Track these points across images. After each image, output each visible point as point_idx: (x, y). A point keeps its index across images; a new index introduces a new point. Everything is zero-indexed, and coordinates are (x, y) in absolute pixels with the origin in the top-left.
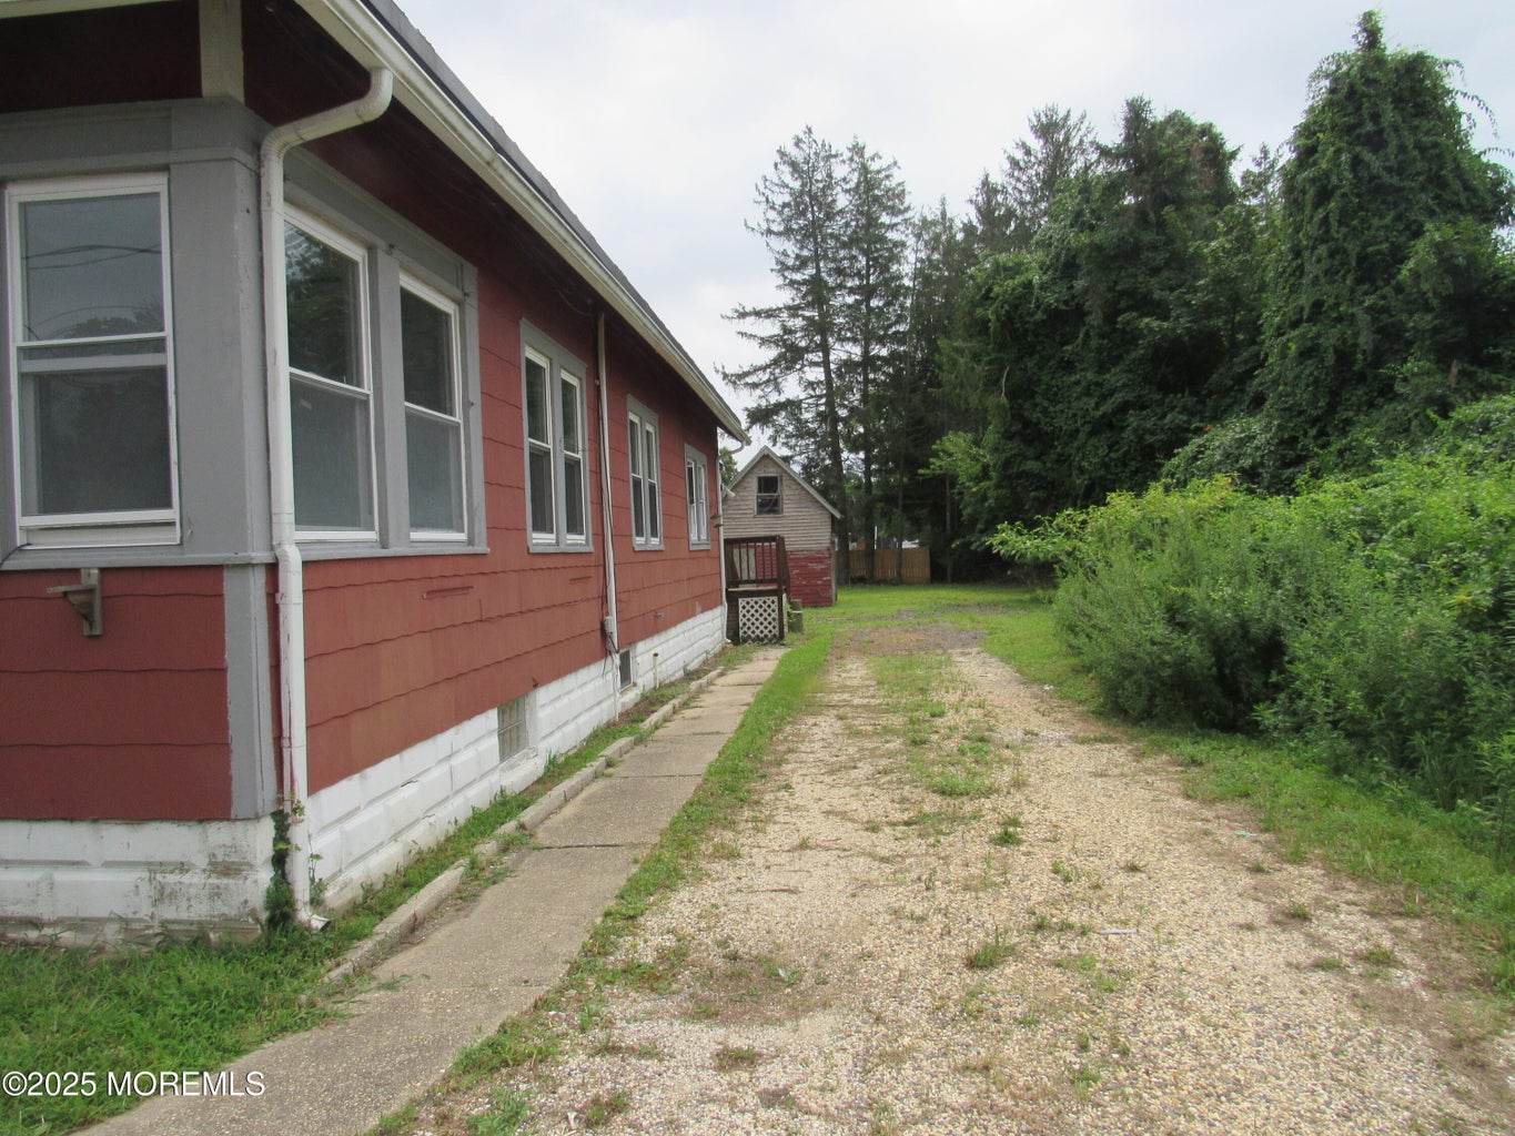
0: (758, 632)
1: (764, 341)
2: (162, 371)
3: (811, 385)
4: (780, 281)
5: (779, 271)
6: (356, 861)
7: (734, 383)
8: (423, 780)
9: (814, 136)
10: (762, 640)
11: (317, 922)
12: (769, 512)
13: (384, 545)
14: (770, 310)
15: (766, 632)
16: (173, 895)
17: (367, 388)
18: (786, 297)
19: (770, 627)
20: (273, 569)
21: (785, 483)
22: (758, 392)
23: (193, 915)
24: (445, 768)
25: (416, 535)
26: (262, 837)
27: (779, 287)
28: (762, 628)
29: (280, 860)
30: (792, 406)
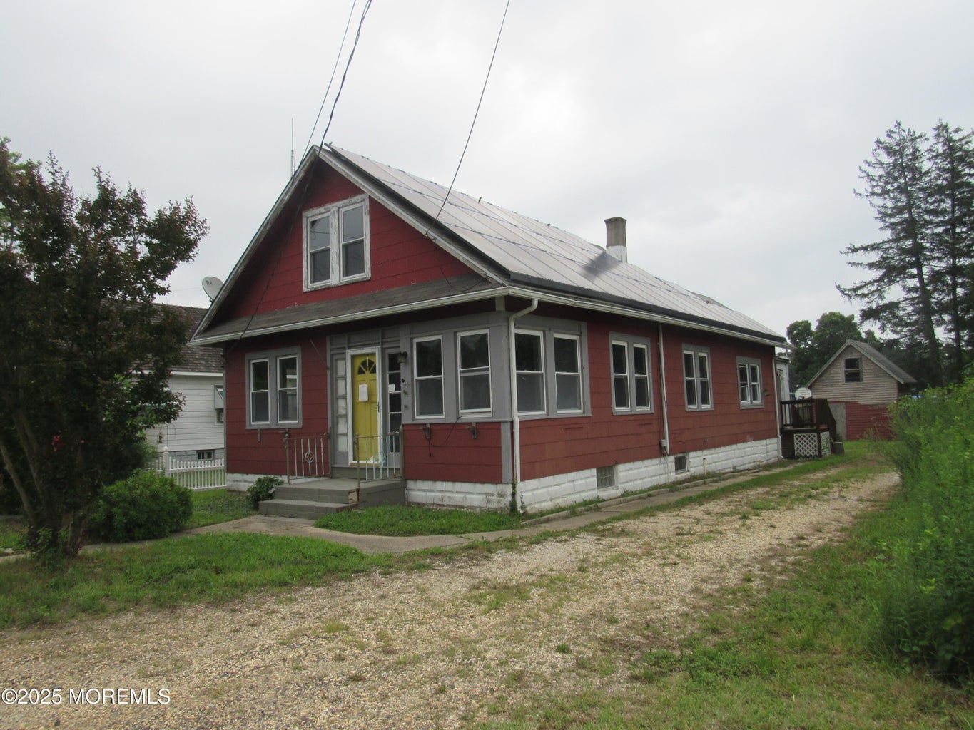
0: (806, 453)
1: (871, 266)
2: (488, 375)
3: (910, 290)
4: (882, 225)
5: (881, 218)
6: (538, 503)
7: (849, 296)
8: (562, 486)
9: (902, 127)
10: (808, 457)
11: (522, 512)
12: (853, 380)
13: (548, 415)
14: (875, 244)
15: (811, 453)
16: (491, 501)
17: (543, 371)
18: (888, 234)
19: (813, 451)
20: (512, 423)
21: (863, 362)
22: (866, 300)
23: (494, 507)
24: (571, 484)
25: (558, 412)
26: (509, 489)
27: (881, 229)
28: (808, 451)
29: (514, 495)
30: (893, 306)
